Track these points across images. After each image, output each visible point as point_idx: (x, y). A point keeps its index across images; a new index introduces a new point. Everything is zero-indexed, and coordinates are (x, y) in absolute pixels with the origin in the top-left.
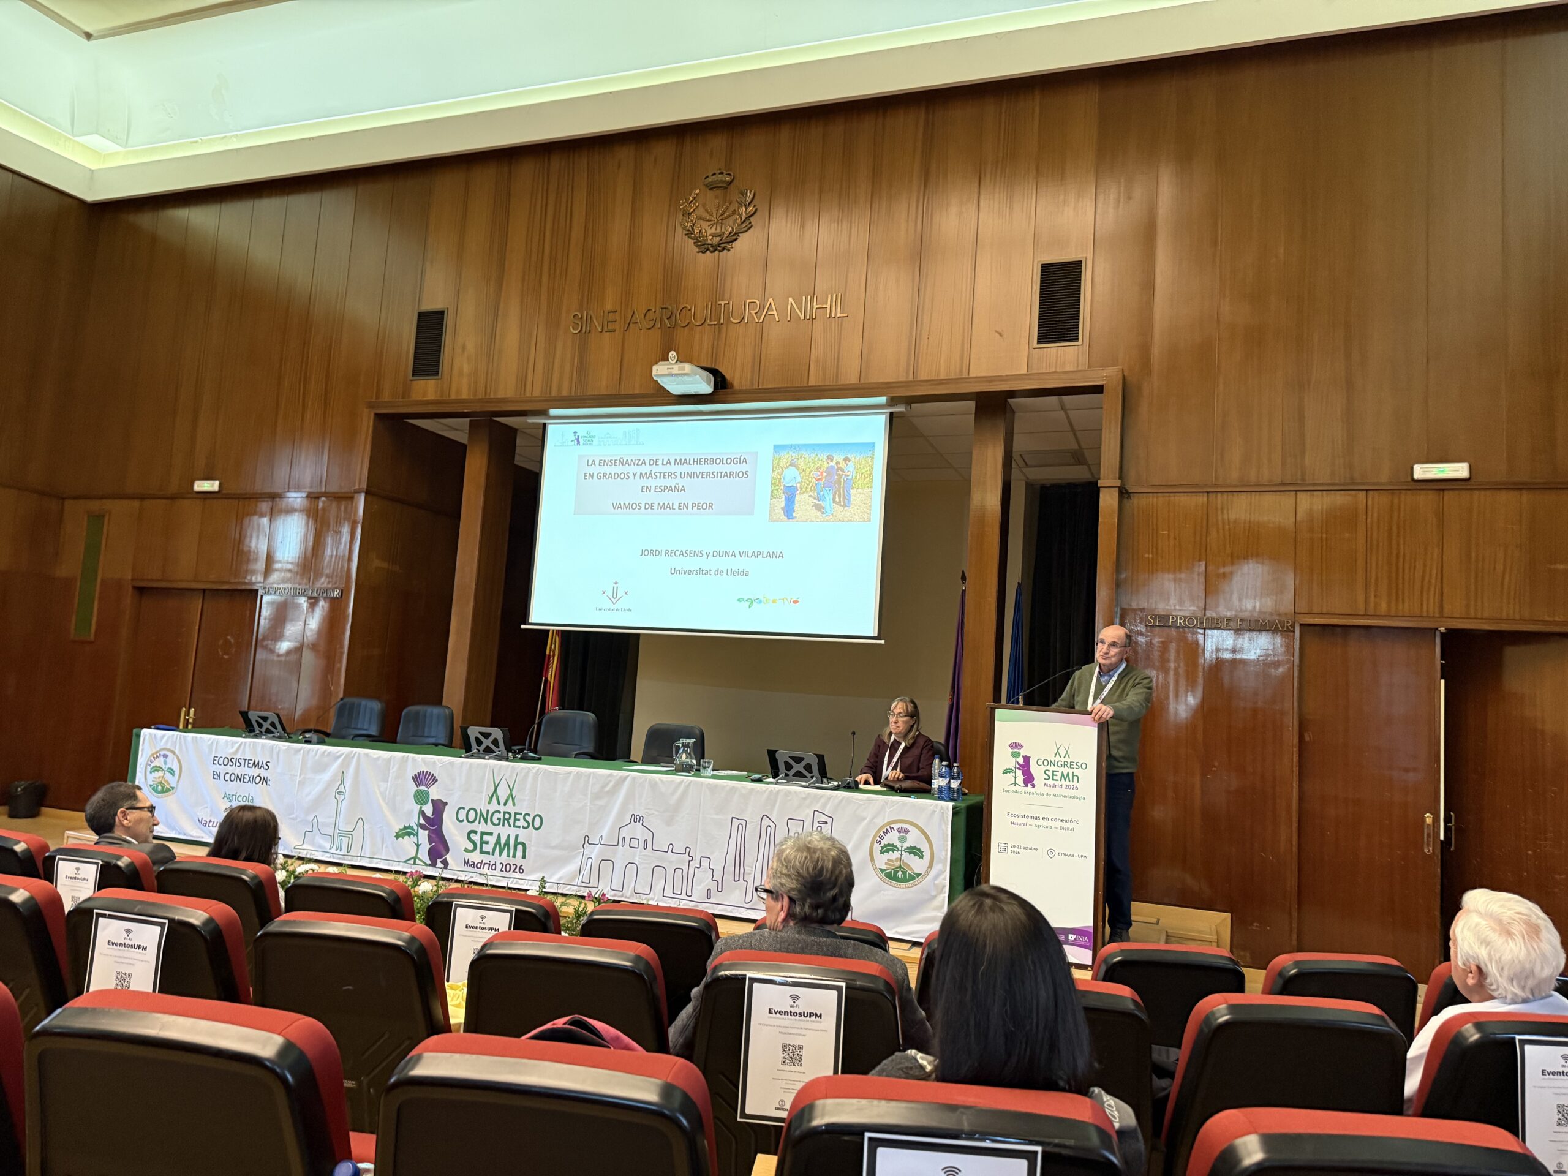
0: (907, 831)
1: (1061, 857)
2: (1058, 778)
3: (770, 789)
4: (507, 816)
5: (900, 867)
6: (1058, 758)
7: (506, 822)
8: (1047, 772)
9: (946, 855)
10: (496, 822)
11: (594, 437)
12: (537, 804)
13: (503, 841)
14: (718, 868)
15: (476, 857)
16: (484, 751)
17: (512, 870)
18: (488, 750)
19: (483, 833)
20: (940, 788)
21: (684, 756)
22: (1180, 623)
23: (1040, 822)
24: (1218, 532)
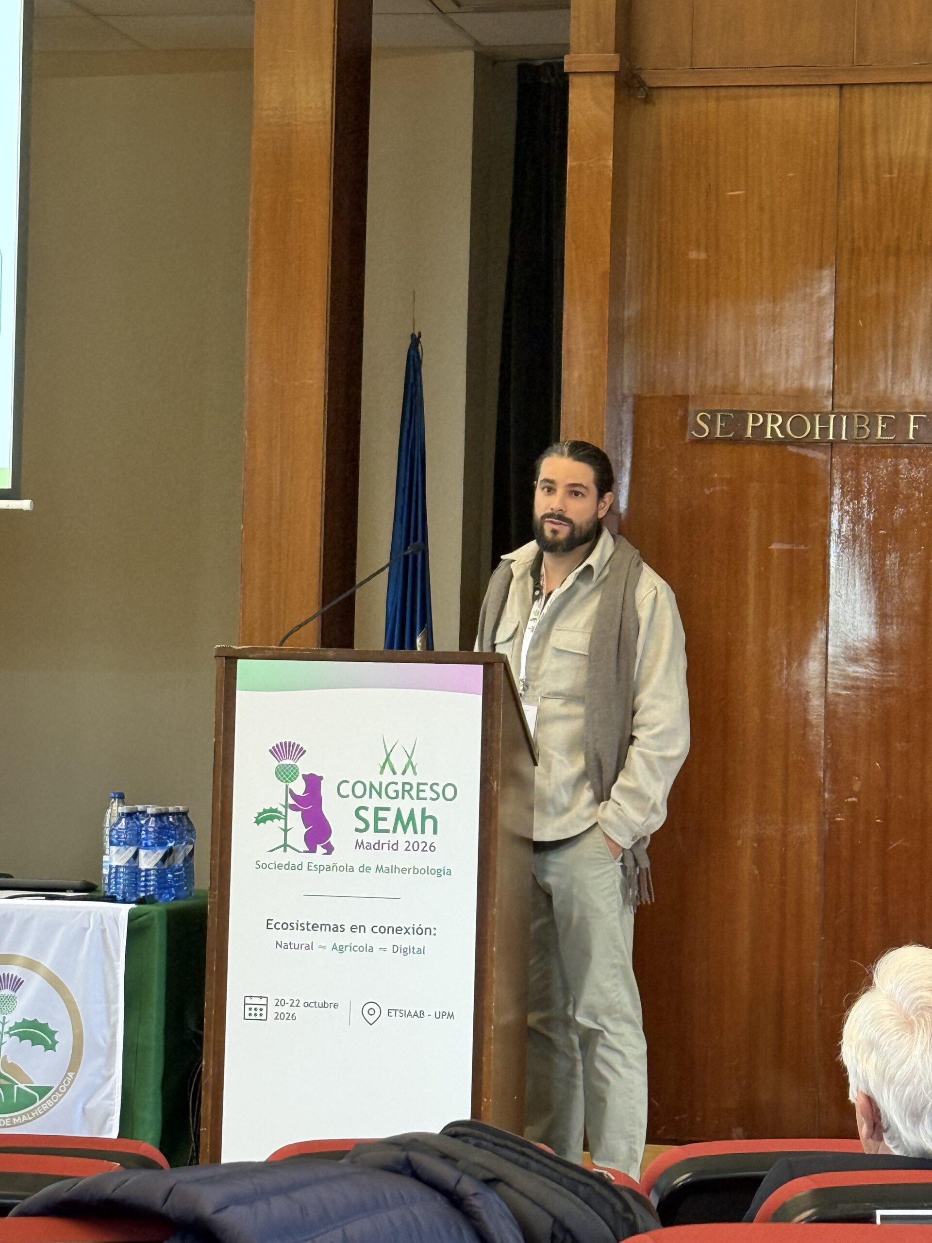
0: (17, 984)
1: (397, 1020)
2: (388, 825)
6: (388, 776)
8: (362, 813)
9: (114, 1036)
22: (772, 428)
23: (345, 938)
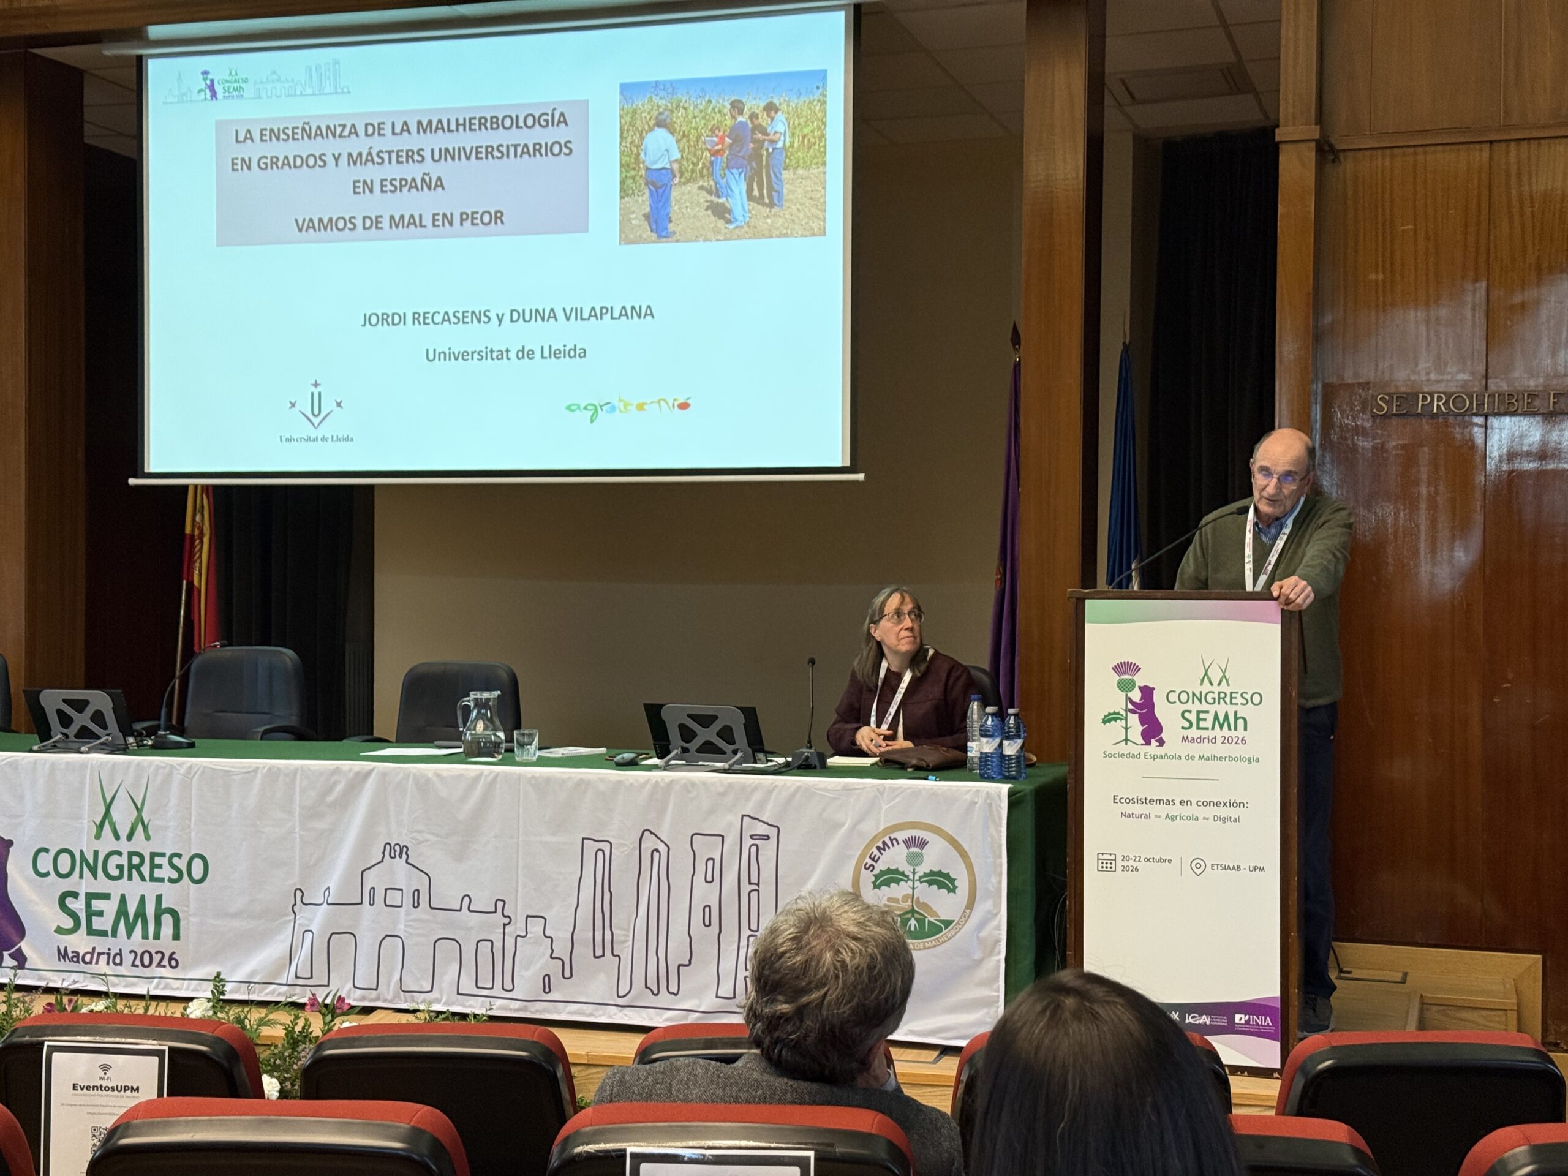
0: (923, 844)
1: (1219, 872)
2: (1209, 724)
3: (654, 781)
4: (136, 860)
5: (913, 911)
6: (1206, 687)
7: (134, 871)
8: (1187, 715)
9: (1000, 882)
10: (115, 872)
11: (246, 81)
12: (193, 834)
13: (132, 909)
14: (562, 936)
15: (80, 942)
16: (76, 736)
17: (156, 962)
18: (85, 734)
19: (90, 897)
20: (984, 757)
21: (480, 726)
22: (1438, 405)
23: (1175, 810)
24: (1511, 222)
